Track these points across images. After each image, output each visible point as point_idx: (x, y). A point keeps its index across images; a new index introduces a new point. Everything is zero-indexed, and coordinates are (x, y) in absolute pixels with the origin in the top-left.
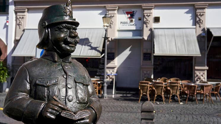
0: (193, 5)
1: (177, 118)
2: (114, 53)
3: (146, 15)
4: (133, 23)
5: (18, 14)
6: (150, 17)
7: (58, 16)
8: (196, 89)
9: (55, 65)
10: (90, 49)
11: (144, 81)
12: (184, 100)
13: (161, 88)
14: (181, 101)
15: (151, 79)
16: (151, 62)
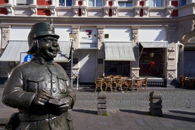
0: (131, 27)
1: (121, 102)
2: (77, 59)
3: (99, 32)
4: (91, 38)
5: (3, 29)
6: (102, 34)
7: (44, 31)
8: (133, 82)
9: (42, 67)
10: (61, 56)
11: (99, 78)
12: (125, 90)
13: (110, 82)
14: (123, 91)
15: (103, 76)
16: (103, 65)
